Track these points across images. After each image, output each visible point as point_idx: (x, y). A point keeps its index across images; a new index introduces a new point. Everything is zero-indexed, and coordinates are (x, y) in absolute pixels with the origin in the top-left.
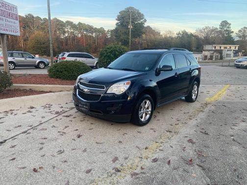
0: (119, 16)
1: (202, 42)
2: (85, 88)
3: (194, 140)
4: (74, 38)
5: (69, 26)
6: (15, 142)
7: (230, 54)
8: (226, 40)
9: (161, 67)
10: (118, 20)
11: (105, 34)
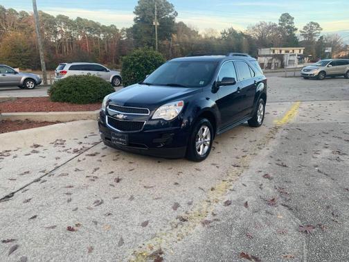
0: (137, 7)
1: (255, 44)
2: (119, 114)
3: (271, 175)
4: (72, 42)
5: (63, 23)
6: (28, 195)
7: (294, 61)
8: (288, 41)
9: (220, 80)
10: (137, 14)
11: (118, 34)
